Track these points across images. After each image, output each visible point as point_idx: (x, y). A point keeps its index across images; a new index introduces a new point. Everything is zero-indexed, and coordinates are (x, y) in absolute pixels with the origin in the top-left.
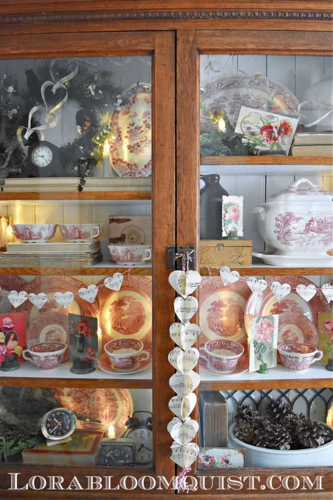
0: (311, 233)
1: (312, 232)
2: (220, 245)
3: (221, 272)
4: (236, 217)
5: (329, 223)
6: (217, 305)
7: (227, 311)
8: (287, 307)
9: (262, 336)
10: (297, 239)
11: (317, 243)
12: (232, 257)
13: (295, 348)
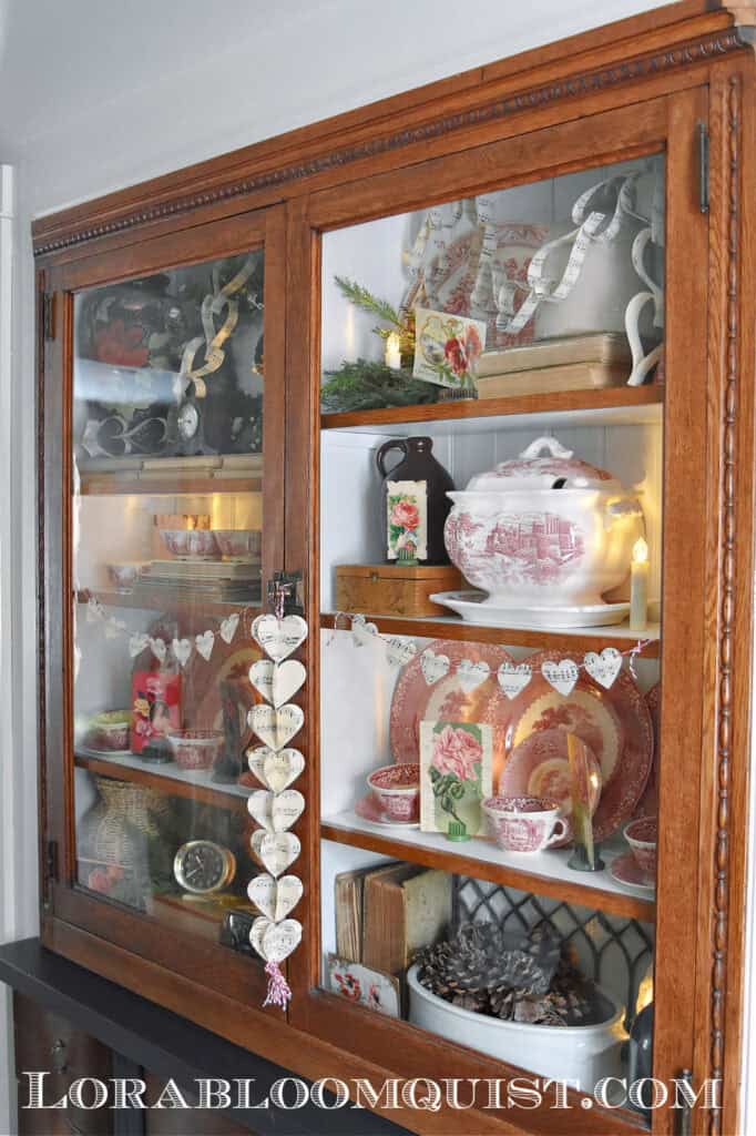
0: (499, 556)
2: (374, 573)
4: (412, 523)
5: (527, 536)
11: (521, 579)
12: (389, 598)
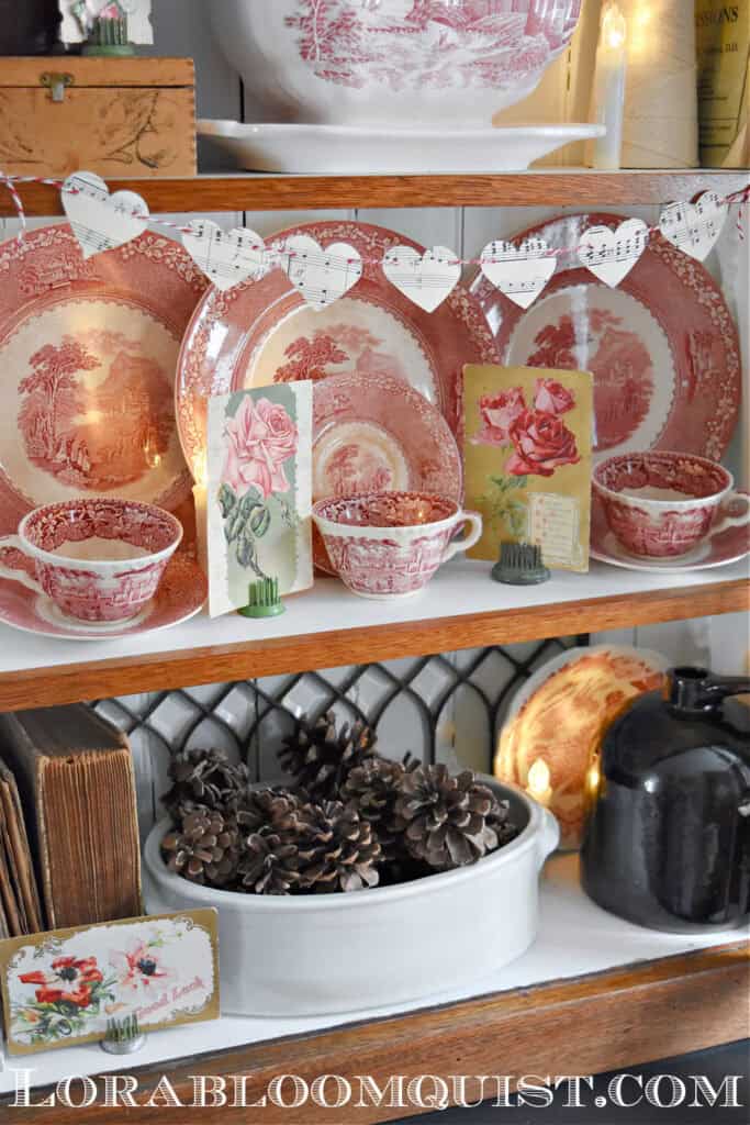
0: (436, 29)
1: (442, 27)
2: (55, 77)
3: (66, 199)
6: (59, 363)
7: (100, 387)
8: (338, 358)
9: (251, 471)
10: (381, 57)
11: (457, 77)
12: (111, 133)
13: (381, 511)
